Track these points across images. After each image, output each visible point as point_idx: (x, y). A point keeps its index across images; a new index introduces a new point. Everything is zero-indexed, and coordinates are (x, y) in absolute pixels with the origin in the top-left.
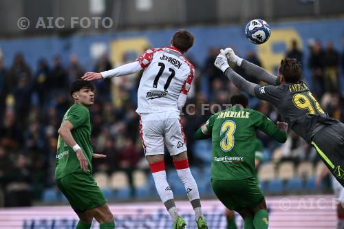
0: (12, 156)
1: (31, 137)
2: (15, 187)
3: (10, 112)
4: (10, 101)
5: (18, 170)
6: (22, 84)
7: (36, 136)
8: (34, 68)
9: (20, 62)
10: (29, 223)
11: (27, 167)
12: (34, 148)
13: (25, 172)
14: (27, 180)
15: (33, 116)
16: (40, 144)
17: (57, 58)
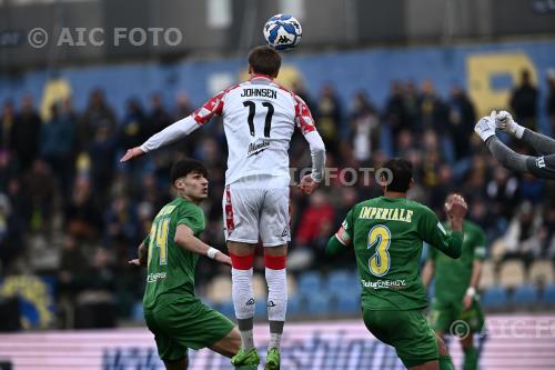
0: (85, 249)
1: (115, 219)
2: (91, 297)
3: (83, 182)
4: (84, 163)
5: (95, 271)
6: (102, 137)
7: (123, 218)
8: (121, 111)
9: (98, 103)
10: (113, 354)
11: (109, 266)
12: (121, 238)
13: (106, 275)
14: (109, 287)
15: (118, 187)
16: (130, 231)
17: (156, 97)
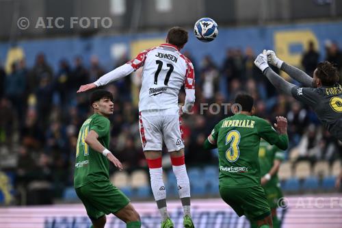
0: (33, 155)
1: (52, 136)
2: (37, 185)
3: (32, 112)
4: (32, 100)
5: (39, 169)
6: (44, 84)
7: (57, 135)
8: (56, 67)
9: (41, 62)
10: (51, 220)
11: (48, 165)
12: (56, 147)
13: (47, 171)
14: (48, 178)
15: (54, 115)
16: (62, 143)
17: (78, 59)
